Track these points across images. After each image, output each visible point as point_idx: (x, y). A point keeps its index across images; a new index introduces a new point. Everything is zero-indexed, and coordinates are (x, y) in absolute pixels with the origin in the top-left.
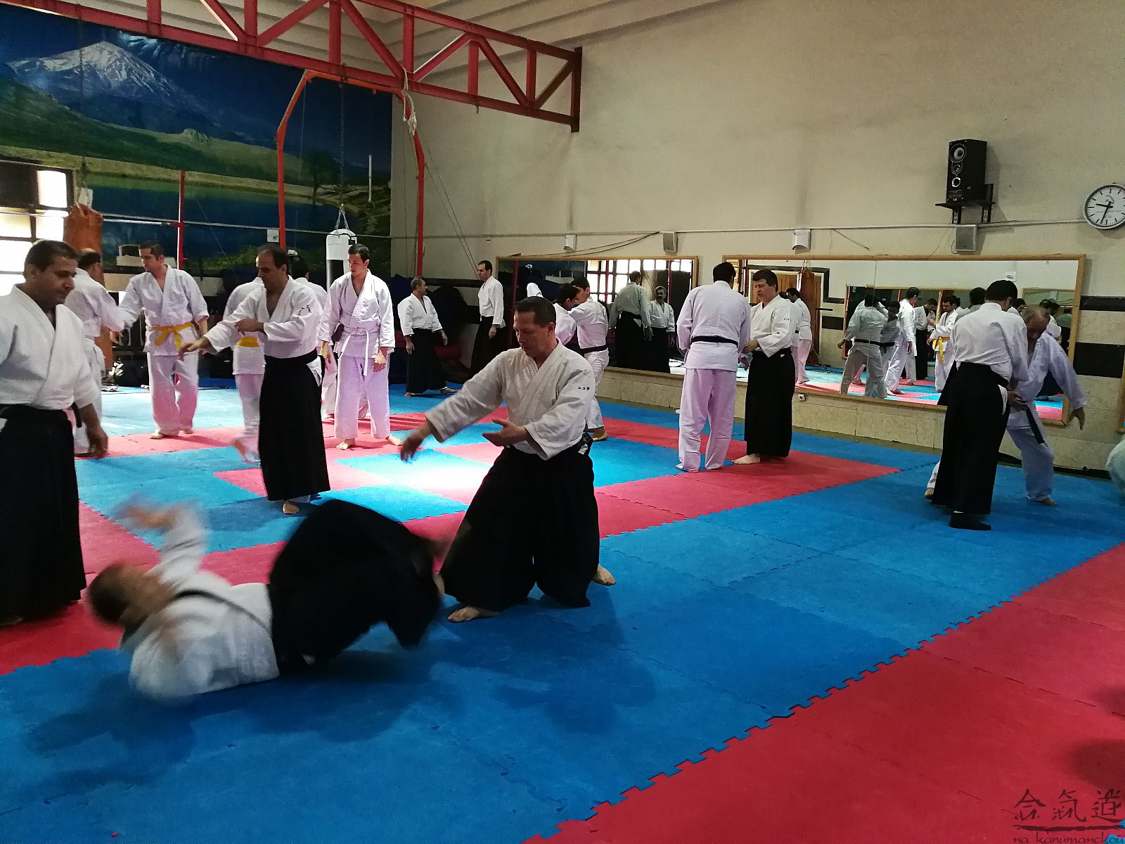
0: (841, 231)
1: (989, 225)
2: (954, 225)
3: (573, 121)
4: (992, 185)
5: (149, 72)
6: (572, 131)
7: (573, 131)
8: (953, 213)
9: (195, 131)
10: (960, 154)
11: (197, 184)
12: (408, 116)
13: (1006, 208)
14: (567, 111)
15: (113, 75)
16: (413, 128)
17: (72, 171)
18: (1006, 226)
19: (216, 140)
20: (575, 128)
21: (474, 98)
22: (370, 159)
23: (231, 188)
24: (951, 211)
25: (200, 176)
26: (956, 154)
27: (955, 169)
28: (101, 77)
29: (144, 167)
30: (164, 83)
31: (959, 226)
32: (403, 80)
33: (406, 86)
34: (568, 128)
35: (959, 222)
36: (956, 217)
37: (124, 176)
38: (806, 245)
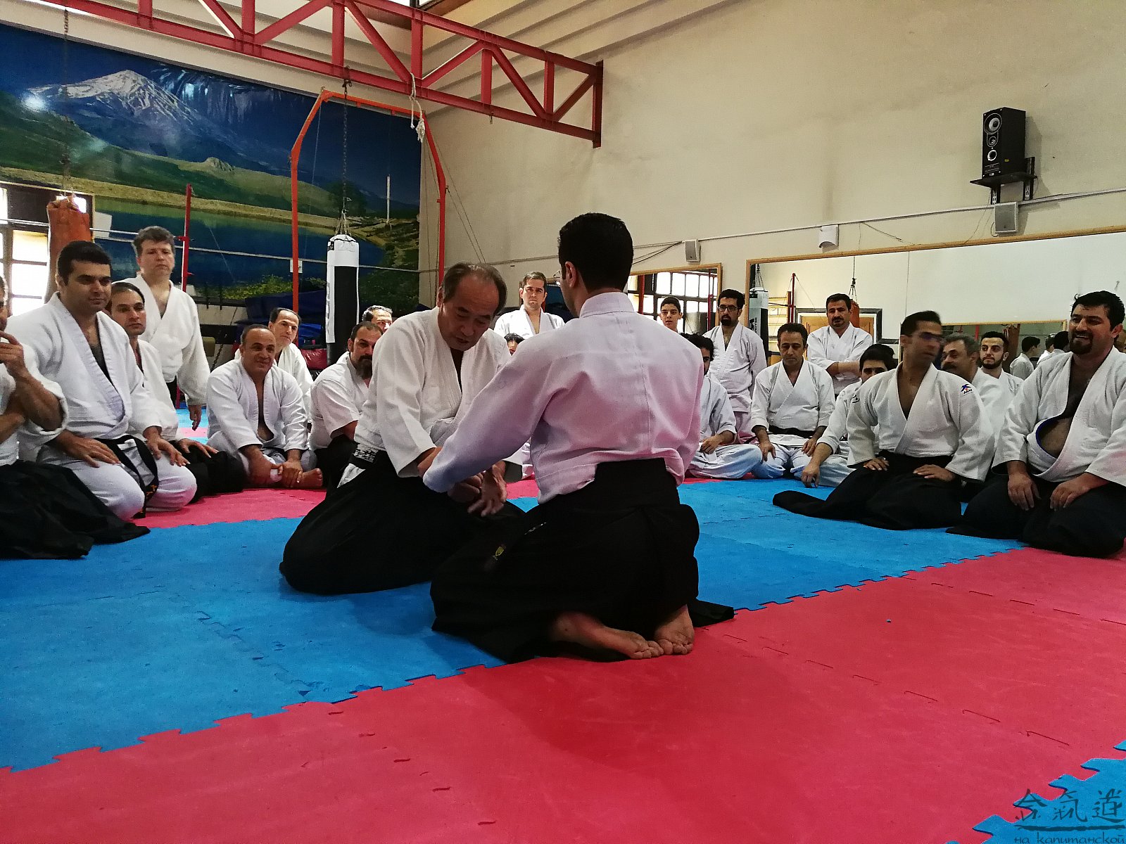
1: (1031, 202)
2: (992, 206)
3: (595, 136)
4: (1033, 158)
5: (173, 101)
6: (594, 147)
8: (992, 193)
9: (217, 160)
10: (995, 125)
13: (1050, 180)
14: (589, 126)
15: (136, 103)
16: (421, 134)
17: (92, 197)
18: (1051, 201)
19: (240, 169)
20: (597, 143)
21: (485, 106)
22: (389, 180)
23: (253, 217)
24: (988, 189)
26: (991, 125)
27: (991, 141)
28: (124, 104)
29: (165, 194)
30: (188, 113)
31: (998, 204)
32: (411, 85)
33: (414, 91)
34: (590, 143)
35: (998, 201)
36: (995, 197)
37: (144, 203)
38: (834, 242)
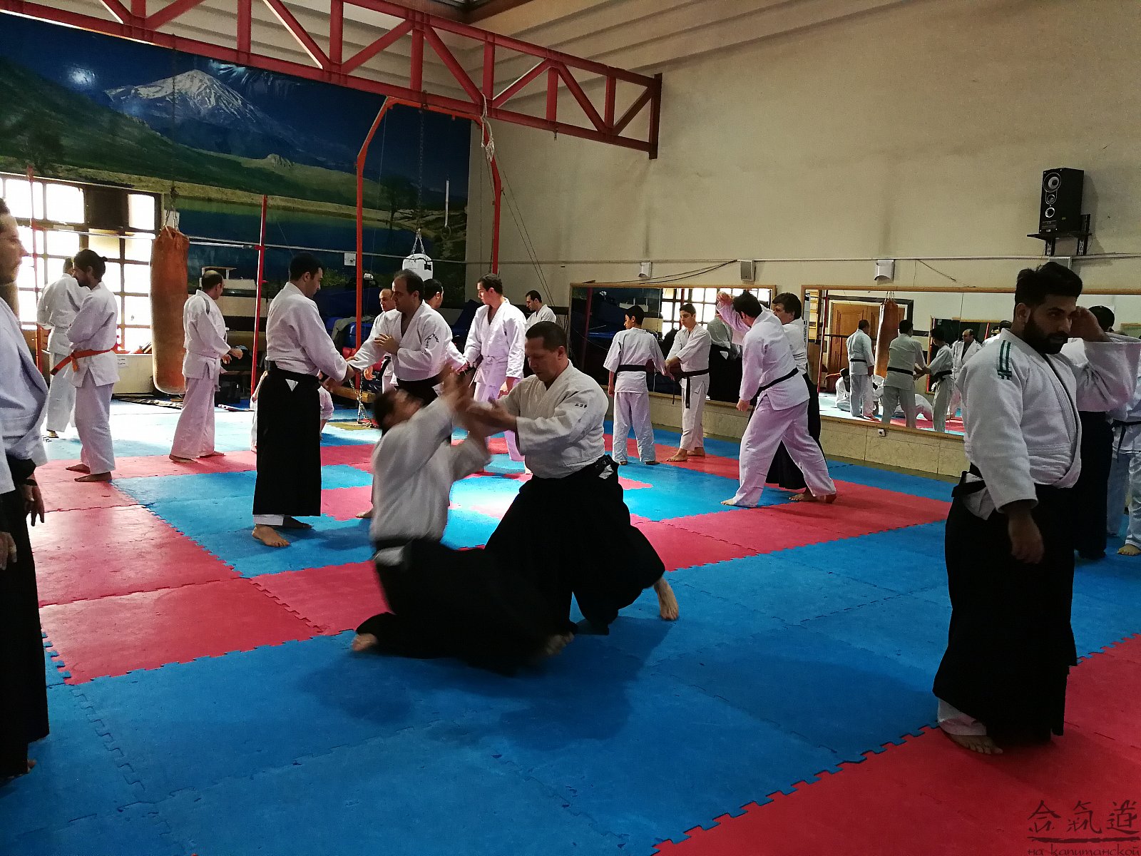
0: (924, 262)
1: (1085, 257)
3: (651, 148)
4: (1089, 216)
5: (237, 100)
7: (651, 158)
8: (1046, 245)
9: (278, 157)
10: (1054, 183)
11: (278, 208)
12: (486, 142)
13: (1104, 239)
14: (645, 137)
15: (203, 102)
16: (491, 154)
17: (160, 194)
18: (1104, 259)
19: (297, 165)
20: (653, 155)
21: (552, 125)
22: (448, 184)
23: (311, 212)
24: (1043, 242)
25: (281, 200)
26: (1050, 183)
27: (1049, 199)
28: (191, 104)
29: (229, 191)
30: (251, 110)
32: (482, 107)
33: (485, 112)
34: (647, 154)
35: (1052, 254)
36: (1050, 249)
37: (210, 200)
38: (889, 276)
